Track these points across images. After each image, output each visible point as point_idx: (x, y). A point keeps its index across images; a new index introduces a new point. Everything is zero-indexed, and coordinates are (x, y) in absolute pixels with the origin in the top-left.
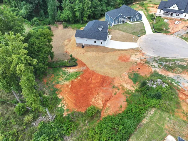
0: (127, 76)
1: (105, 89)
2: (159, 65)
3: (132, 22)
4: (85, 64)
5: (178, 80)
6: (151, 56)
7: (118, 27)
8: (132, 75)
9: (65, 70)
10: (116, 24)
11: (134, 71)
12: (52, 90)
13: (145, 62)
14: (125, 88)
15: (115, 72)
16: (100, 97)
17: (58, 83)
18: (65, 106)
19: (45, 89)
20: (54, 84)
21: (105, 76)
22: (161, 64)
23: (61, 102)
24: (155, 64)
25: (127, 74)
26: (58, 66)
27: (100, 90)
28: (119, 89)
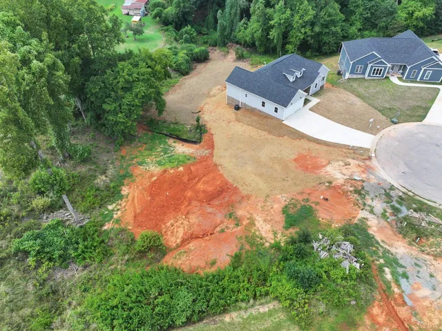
0: (284, 204)
1: (210, 210)
2: (389, 211)
3: (407, 82)
4: (215, 144)
5: (410, 271)
6: (385, 180)
7: (355, 85)
8: (295, 206)
9: (173, 144)
10: (355, 76)
11: (307, 200)
12: (122, 173)
13: (355, 191)
14: (255, 228)
15: (262, 185)
16: (187, 223)
17: (141, 164)
18: (119, 212)
19: (111, 166)
20: (133, 164)
21: (231, 185)
22: (396, 211)
23: (120, 202)
24: (379, 206)
25: (285, 201)
26: (165, 132)
27: (198, 208)
28: (237, 225)
